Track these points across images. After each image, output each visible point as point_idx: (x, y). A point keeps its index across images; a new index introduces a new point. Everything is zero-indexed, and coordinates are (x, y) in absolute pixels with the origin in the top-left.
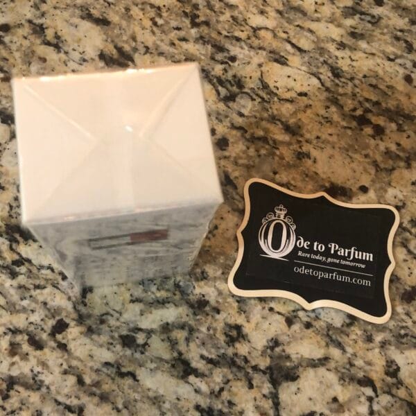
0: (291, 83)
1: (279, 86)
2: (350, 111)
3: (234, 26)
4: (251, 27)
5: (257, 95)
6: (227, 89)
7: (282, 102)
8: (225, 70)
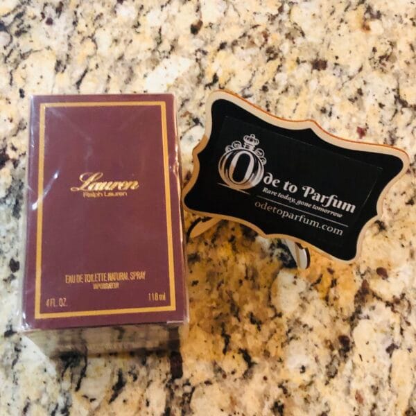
0: (33, 80)
1: (27, 69)
2: (12, 144)
3: (90, 18)
4: (95, 33)
5: (12, 51)
6: (12, 23)
7: (9, 75)
8: (34, 18)
